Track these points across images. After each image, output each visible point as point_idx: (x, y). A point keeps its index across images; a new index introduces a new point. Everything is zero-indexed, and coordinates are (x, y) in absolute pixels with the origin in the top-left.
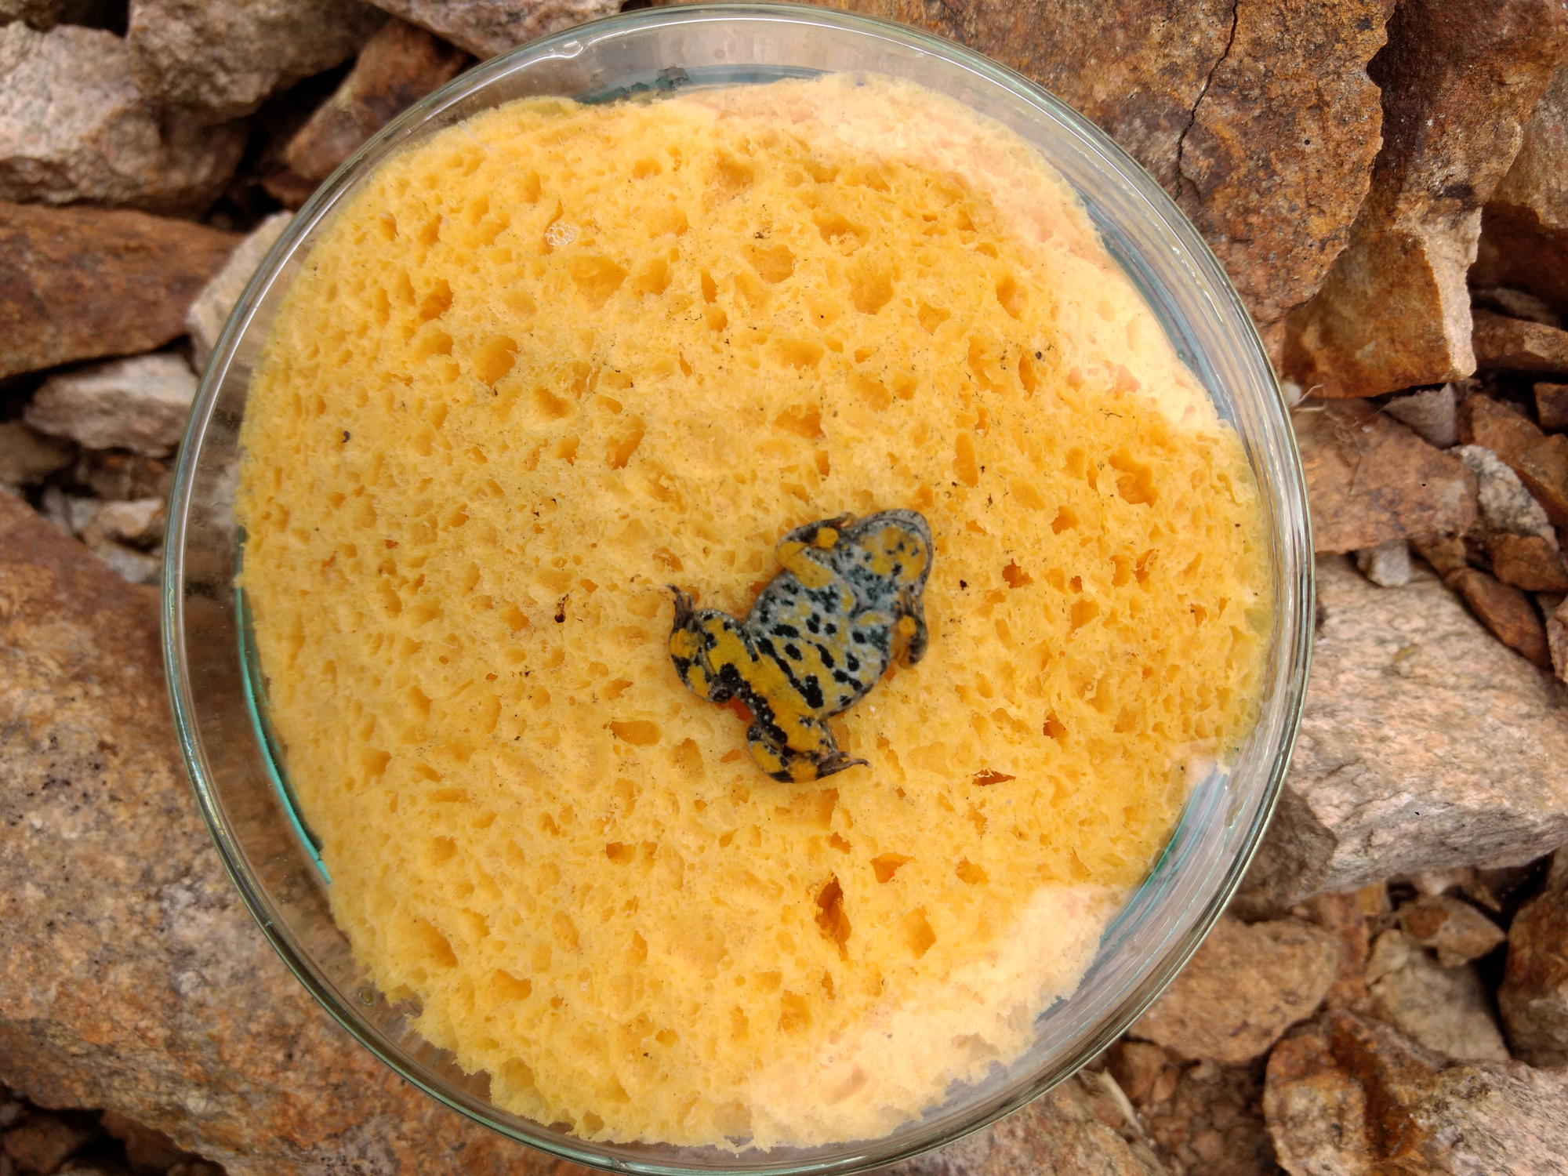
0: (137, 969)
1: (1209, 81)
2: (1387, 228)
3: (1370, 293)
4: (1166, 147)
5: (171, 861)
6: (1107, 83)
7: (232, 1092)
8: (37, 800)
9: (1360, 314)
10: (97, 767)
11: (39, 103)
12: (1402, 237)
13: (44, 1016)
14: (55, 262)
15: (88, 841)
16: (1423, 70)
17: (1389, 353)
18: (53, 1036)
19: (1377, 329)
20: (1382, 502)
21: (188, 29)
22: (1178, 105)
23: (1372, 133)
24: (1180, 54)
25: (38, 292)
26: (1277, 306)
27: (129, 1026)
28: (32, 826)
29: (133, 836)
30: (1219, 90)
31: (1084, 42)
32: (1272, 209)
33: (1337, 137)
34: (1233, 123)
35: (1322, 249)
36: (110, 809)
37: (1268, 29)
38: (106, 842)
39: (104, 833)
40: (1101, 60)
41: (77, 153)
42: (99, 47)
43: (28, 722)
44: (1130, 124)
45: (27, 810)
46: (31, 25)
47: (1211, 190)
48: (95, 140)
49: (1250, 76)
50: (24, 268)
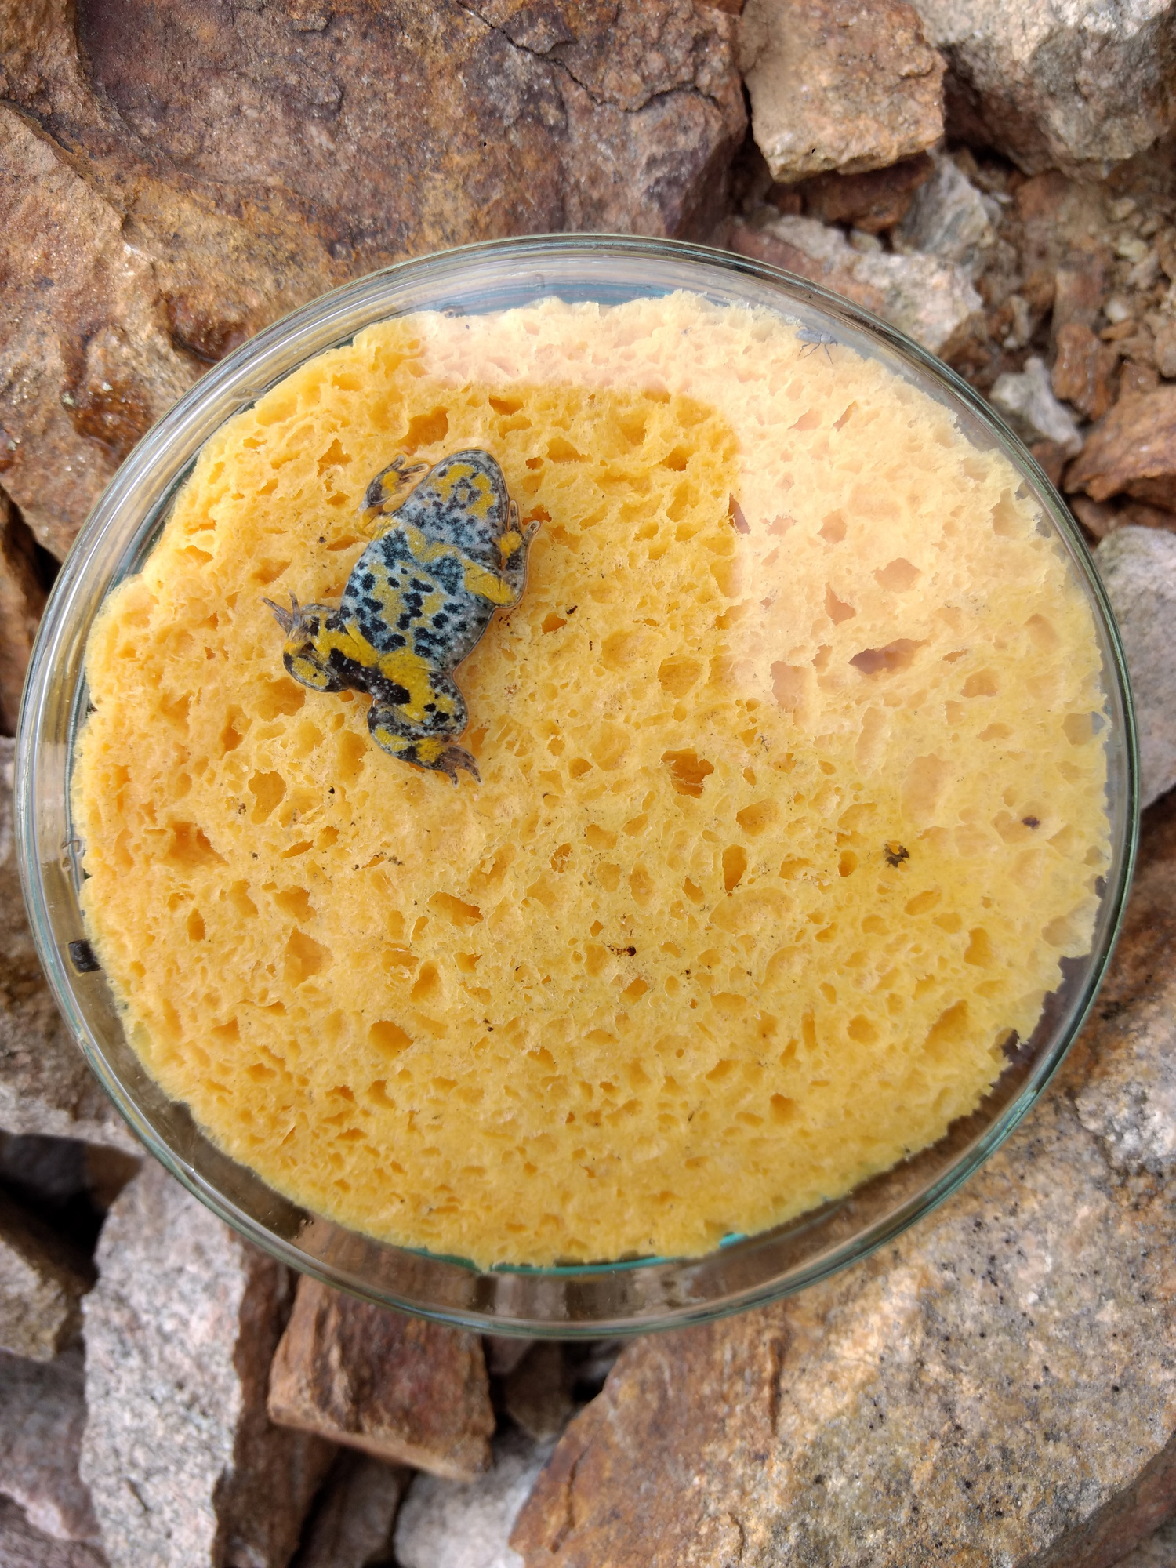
1: (466, 6)
4: (518, 62)
5: (1086, 1157)
6: (446, 103)
8: (1007, 1294)
10: (978, 1224)
11: (184, 1284)
15: (1057, 1244)
22: (482, 42)
24: (436, 26)
28: (1035, 1304)
29: (1056, 1195)
31: (405, 116)
36: (1024, 1217)
38: (1060, 1224)
39: (1050, 1226)
40: (425, 104)
42: (127, 1217)
43: (923, 1291)
44: (490, 90)
45: (1017, 1307)
47: (567, 29)
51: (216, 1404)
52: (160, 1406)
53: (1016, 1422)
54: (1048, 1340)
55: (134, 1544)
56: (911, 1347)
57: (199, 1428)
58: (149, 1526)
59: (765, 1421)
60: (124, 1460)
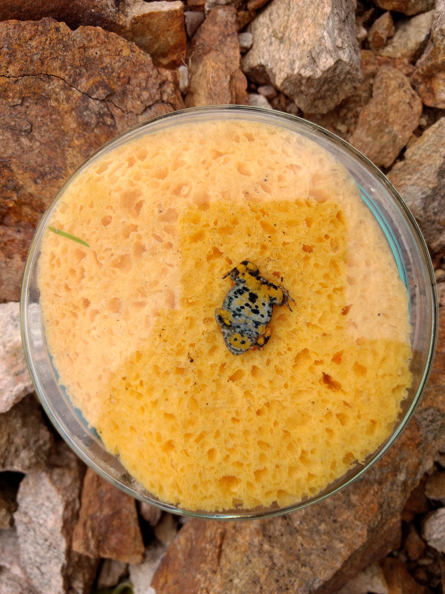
0: (353, 493)
1: (72, 86)
2: (128, 29)
3: (150, 37)
4: (94, 104)
6: (70, 123)
7: (399, 463)
8: (290, 522)
9: (157, 42)
11: (44, 509)
12: (132, 24)
13: (366, 527)
14: (101, 506)
16: (74, 12)
17: (172, 32)
18: (374, 524)
19: (163, 36)
20: (223, 40)
21: (24, 451)
22: (80, 99)
23: (95, 30)
24: (62, 96)
25: (111, 512)
26: (153, 70)
27: (372, 497)
28: (299, 525)
30: (76, 83)
31: (55, 130)
32: (119, 68)
33: (95, 43)
34: (88, 79)
35: (134, 52)
37: (56, 64)
40: (62, 124)
41: (63, 496)
42: (26, 486)
43: (262, 523)
44: (85, 116)
45: (293, 526)
46: (16, 510)
47: (111, 89)
48: (59, 490)
49: (72, 72)
50: (102, 516)
51: (58, 545)
52: (41, 546)
53: (293, 562)
54: (303, 536)
55: (41, 583)
56: (258, 540)
57: (54, 552)
58: (44, 578)
59: (216, 560)
60: (33, 561)
